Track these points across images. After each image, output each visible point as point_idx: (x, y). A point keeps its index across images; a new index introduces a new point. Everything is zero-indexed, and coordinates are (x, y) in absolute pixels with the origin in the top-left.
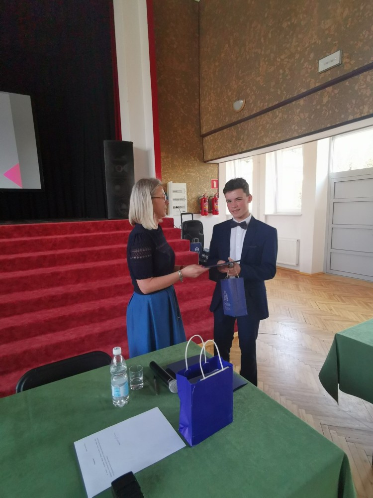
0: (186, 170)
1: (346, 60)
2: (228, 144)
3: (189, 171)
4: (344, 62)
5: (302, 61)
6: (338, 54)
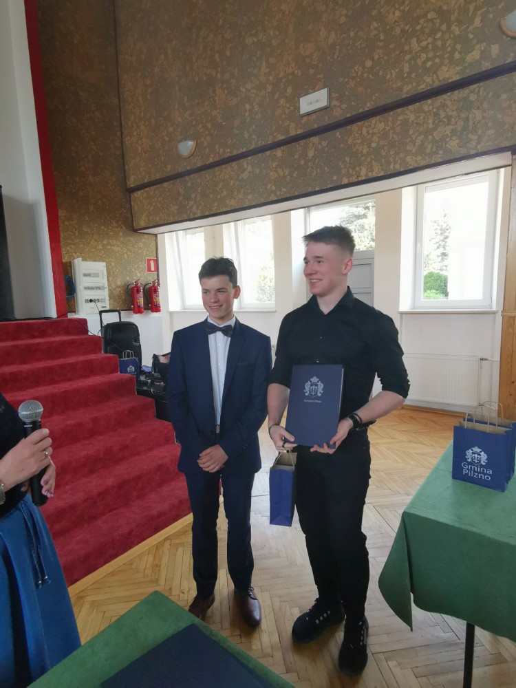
0: (105, 242)
1: (335, 103)
2: (171, 205)
3: (108, 244)
4: (332, 105)
5: (277, 95)
6: (324, 92)
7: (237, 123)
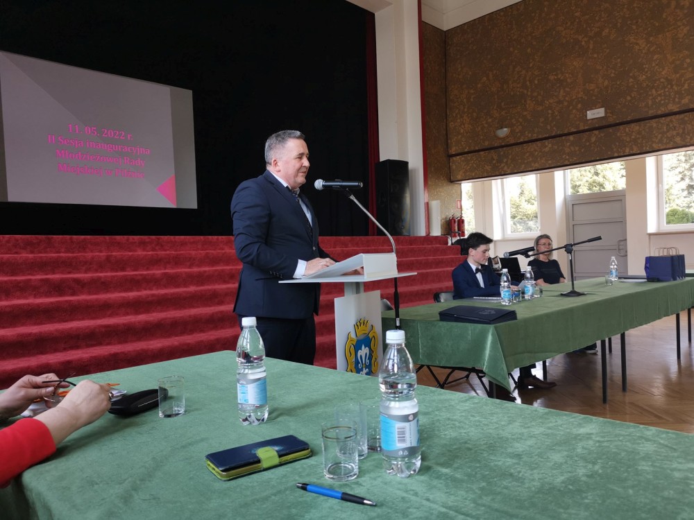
2: (486, 166)
3: (438, 190)
4: (608, 116)
5: (571, 107)
6: (603, 109)
7: (542, 120)
